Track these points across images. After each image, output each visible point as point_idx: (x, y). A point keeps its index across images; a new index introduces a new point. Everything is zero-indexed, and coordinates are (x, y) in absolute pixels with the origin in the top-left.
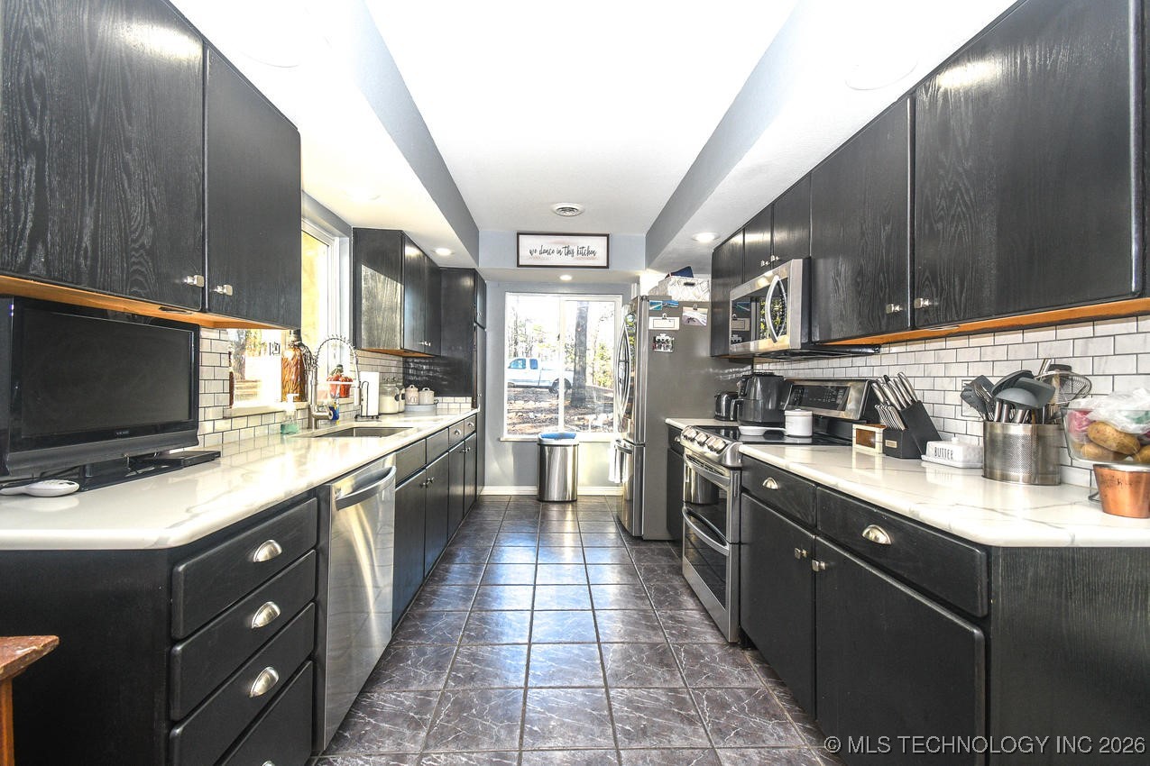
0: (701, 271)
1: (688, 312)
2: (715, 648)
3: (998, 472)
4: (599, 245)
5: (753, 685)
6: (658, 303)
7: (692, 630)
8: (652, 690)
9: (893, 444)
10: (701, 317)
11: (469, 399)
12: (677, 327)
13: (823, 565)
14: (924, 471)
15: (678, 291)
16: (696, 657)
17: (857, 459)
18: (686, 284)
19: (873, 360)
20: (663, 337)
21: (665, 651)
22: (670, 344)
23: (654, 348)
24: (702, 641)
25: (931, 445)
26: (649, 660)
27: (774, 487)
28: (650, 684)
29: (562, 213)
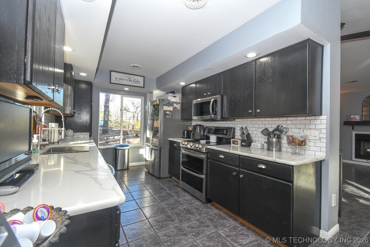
0: (178, 93)
1: (175, 105)
2: (200, 205)
3: (271, 149)
4: (141, 79)
5: (215, 212)
6: (167, 102)
7: (192, 202)
8: (193, 222)
9: (244, 144)
10: (178, 107)
11: (88, 133)
12: (172, 110)
13: (243, 176)
14: (251, 150)
15: (171, 98)
16: (198, 209)
17: (232, 148)
18: (174, 96)
19: (233, 122)
20: (168, 112)
21: (189, 210)
22: (170, 115)
23: (165, 116)
24: (196, 204)
25: (252, 144)
26: (186, 213)
27: (223, 157)
28: (191, 220)
29: (134, 67)
